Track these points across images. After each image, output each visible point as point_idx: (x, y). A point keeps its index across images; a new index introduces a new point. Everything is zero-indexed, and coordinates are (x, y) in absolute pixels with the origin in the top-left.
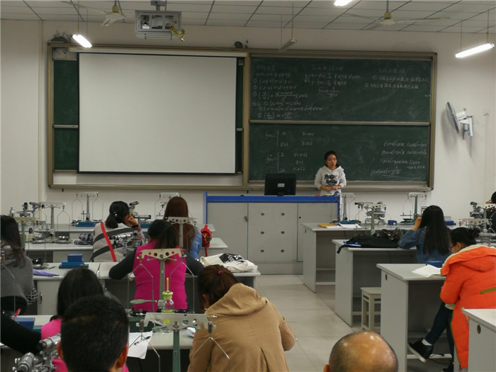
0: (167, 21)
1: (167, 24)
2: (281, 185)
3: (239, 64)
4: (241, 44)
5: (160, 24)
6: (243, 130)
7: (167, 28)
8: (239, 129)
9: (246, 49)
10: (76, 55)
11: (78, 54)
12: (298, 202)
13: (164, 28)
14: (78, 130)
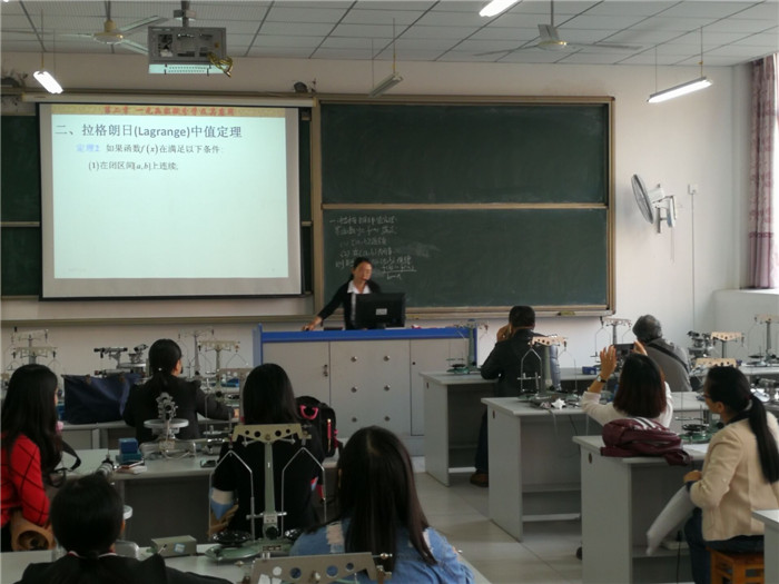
0: (202, 44)
1: (202, 49)
2: (382, 312)
3: (304, 119)
4: (304, 86)
5: (191, 48)
6: (312, 225)
7: (202, 55)
8: (307, 223)
9: (314, 93)
10: (34, 108)
11: (37, 105)
12: (410, 339)
13: (197, 55)
14: (39, 229)
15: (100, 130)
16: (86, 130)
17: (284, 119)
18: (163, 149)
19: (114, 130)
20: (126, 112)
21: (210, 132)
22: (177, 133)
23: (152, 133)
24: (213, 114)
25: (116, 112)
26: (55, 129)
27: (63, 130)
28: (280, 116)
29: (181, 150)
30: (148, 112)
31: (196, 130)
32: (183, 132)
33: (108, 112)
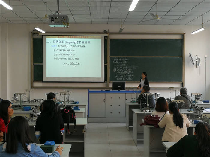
1: (62, 21)
2: (119, 86)
3: (106, 39)
4: (106, 31)
5: (59, 20)
6: (107, 65)
9: (108, 33)
13: (60, 22)
14: (43, 65)
15: (57, 42)
16: (54, 42)
17: (101, 39)
18: (72, 46)
19: (60, 42)
20: (63, 38)
21: (83, 42)
22: (75, 43)
23: (69, 43)
24: (84, 38)
25: (61, 38)
26: (46, 42)
27: (48, 42)
28: (100, 38)
29: (76, 47)
30: (68, 38)
31: (80, 42)
32: (76, 42)
33: (59, 38)
